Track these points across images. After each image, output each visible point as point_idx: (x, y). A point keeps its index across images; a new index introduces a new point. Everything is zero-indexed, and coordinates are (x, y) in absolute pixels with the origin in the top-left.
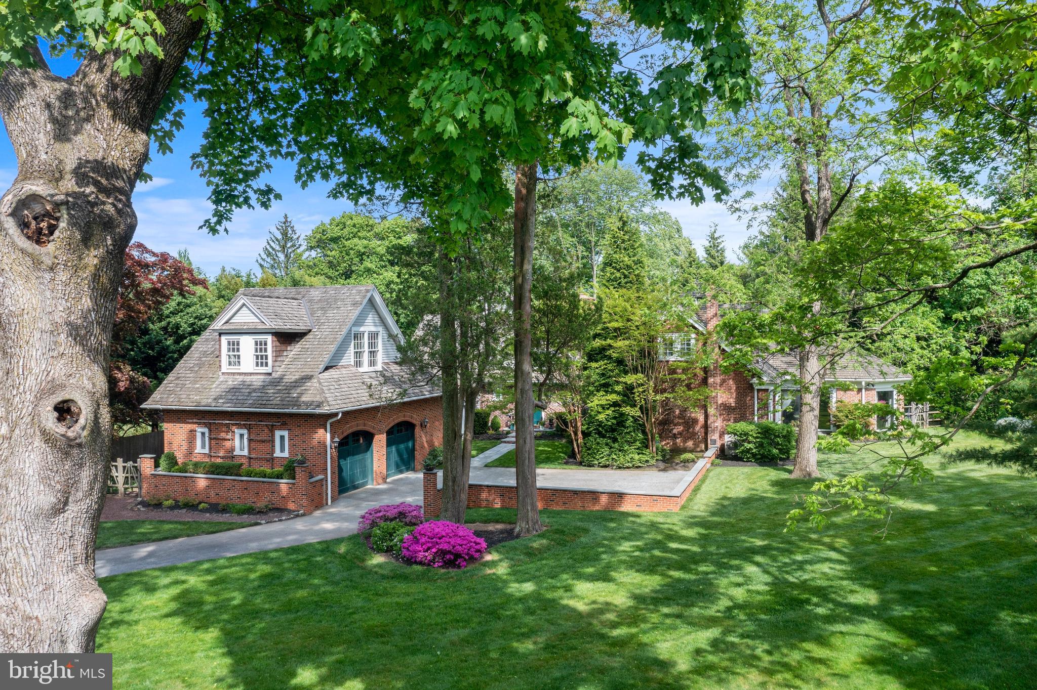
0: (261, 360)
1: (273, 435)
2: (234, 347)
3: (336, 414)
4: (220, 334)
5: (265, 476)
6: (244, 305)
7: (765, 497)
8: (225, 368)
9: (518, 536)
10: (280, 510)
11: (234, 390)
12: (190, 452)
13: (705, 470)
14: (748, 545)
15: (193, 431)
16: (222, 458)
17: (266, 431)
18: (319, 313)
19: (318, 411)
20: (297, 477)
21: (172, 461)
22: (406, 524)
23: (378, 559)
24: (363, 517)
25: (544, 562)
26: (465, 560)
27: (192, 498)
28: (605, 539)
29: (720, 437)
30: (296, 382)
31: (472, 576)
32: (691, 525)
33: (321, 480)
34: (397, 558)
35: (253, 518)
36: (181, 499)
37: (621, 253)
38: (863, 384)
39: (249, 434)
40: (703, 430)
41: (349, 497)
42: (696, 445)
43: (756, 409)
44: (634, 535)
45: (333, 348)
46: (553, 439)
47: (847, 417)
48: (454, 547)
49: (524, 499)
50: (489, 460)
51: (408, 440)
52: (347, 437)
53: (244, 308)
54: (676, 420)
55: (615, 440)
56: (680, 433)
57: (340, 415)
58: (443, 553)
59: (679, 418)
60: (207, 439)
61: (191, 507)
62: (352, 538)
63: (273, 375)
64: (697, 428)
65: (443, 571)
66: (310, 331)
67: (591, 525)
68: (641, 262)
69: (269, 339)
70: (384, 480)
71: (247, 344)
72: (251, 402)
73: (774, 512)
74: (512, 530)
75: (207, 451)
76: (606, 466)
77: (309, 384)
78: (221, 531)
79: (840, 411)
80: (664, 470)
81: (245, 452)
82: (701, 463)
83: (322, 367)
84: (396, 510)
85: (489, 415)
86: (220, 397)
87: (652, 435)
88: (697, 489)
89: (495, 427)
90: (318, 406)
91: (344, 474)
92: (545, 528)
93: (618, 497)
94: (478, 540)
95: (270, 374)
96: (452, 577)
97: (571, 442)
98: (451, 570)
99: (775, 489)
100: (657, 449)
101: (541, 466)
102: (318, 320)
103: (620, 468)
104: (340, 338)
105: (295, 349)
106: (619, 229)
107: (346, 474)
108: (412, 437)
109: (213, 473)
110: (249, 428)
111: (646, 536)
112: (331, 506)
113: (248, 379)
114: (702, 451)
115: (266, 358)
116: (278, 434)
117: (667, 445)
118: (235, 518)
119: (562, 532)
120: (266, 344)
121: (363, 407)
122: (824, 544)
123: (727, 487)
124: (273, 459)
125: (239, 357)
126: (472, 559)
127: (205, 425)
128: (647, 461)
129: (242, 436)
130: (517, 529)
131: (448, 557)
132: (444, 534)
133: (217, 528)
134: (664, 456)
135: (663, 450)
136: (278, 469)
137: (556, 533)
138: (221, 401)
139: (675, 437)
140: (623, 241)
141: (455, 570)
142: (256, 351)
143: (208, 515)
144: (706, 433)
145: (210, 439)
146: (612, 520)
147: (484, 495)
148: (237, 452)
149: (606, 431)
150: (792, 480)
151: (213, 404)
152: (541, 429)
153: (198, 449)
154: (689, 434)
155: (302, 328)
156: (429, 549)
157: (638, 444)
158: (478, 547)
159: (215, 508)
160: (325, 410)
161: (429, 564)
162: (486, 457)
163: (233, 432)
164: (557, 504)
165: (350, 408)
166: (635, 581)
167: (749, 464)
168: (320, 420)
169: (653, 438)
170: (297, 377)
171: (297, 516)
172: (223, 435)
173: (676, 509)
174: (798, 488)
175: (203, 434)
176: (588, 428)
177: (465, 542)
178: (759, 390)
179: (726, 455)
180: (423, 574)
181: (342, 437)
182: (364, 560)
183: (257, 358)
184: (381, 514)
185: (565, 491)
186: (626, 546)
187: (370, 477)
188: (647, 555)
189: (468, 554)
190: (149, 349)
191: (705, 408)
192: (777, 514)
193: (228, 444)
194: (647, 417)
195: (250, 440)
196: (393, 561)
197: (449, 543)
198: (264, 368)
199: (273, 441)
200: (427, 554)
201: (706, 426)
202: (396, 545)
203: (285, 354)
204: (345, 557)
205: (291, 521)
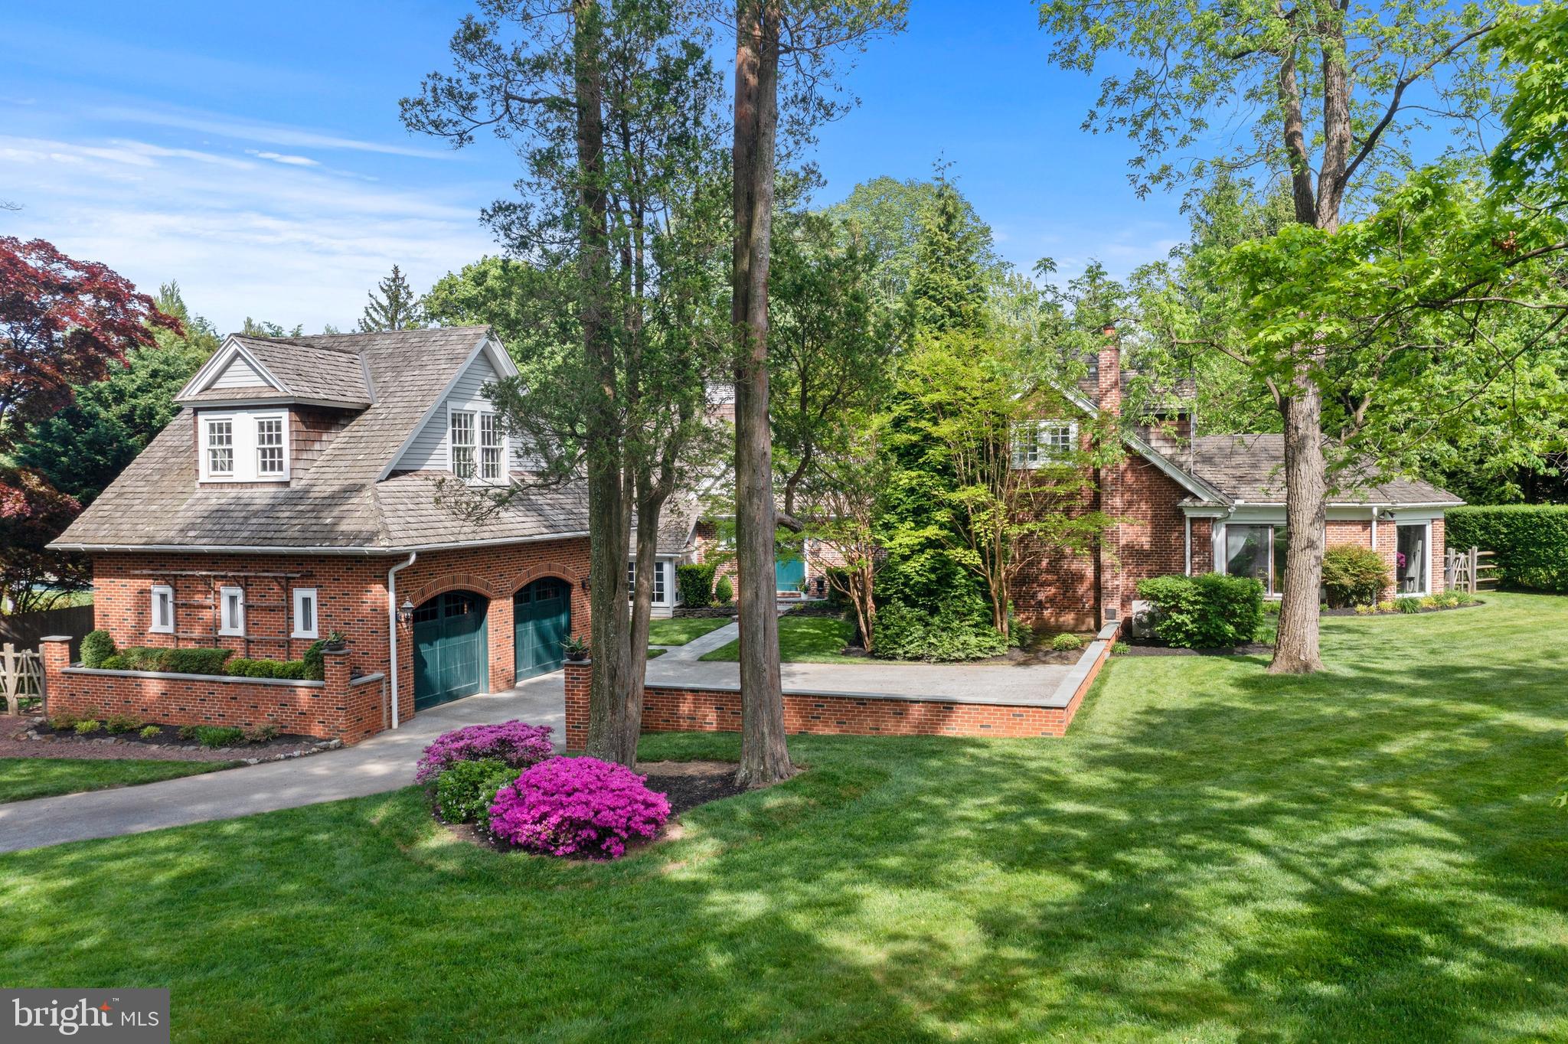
0: (270, 458)
1: (289, 598)
2: (223, 434)
3: (405, 556)
4: (196, 411)
5: (270, 675)
6: (237, 355)
7: (1233, 709)
8: (205, 473)
9: (742, 788)
10: (294, 739)
11: (219, 514)
12: (140, 630)
13: (1102, 662)
14: (1224, 805)
15: (144, 593)
16: (198, 641)
17: (277, 588)
18: (388, 376)
19: (368, 549)
20: (328, 674)
21: (106, 648)
22: (510, 764)
23: (444, 837)
24: (428, 750)
25: (794, 843)
26: (621, 840)
27: (135, 718)
28: (921, 791)
29: (1123, 605)
30: (332, 497)
31: (632, 877)
32: (1094, 764)
33: (379, 681)
34: (484, 836)
35: (237, 754)
36: (113, 718)
37: (943, 271)
38: (1375, 511)
39: (246, 596)
40: (1091, 594)
41: (436, 714)
42: (1079, 620)
43: (1188, 554)
44: (978, 783)
45: (407, 436)
46: (824, 613)
47: (1346, 570)
48: (597, 813)
49: (755, 712)
50: (709, 650)
51: (559, 613)
52: (433, 601)
53: (239, 361)
54: (1044, 577)
55: (934, 611)
56: (1051, 600)
57: (413, 558)
58: (575, 825)
59: (1048, 571)
60: (170, 607)
61: (127, 733)
62: (407, 793)
63: (294, 485)
64: (1082, 589)
65: (572, 865)
66: (368, 407)
67: (892, 765)
68: (981, 290)
69: (285, 416)
70: (511, 684)
71: (245, 427)
72: (246, 534)
73: (1256, 736)
74: (732, 775)
75: (170, 628)
76: (917, 658)
77: (355, 501)
78: (160, 779)
79: (1334, 561)
80: (1025, 663)
81: (240, 631)
82: (1096, 650)
83: (384, 470)
84: (494, 735)
85: (711, 573)
86: (192, 526)
87: (1001, 601)
88: (1093, 696)
89: (723, 594)
90: (369, 540)
91: (429, 671)
92: (799, 771)
93: (944, 707)
94: (652, 797)
95: (287, 484)
96: (589, 880)
97: (854, 617)
98: (589, 863)
99: (1243, 692)
100: (1010, 626)
101: (801, 658)
102: (384, 388)
103: (943, 660)
104: (422, 419)
105: (335, 440)
106: (941, 230)
107: (435, 669)
108: (566, 606)
109: (175, 670)
110: (245, 584)
111: (1006, 786)
112: (398, 732)
113: (247, 493)
114: (1089, 631)
115: (280, 455)
116: (299, 594)
117: (1025, 620)
118: (206, 754)
119: (834, 778)
120: (278, 428)
121: (462, 544)
122: (1387, 802)
123: (1150, 692)
124: (290, 642)
125: (230, 451)
126: (636, 838)
127: (165, 579)
128: (992, 648)
129: (233, 599)
130: (742, 774)
131: (584, 834)
132: (578, 786)
133: (155, 774)
134: (1022, 639)
135: (1020, 630)
136: (299, 660)
137: (820, 780)
138: (192, 534)
139: (1040, 605)
140: (949, 251)
141: (601, 862)
142: (262, 441)
143: (155, 747)
144: (1097, 601)
145: (176, 606)
146: (933, 754)
147: (685, 708)
148: (225, 630)
149: (919, 595)
150: (1274, 677)
151: (177, 541)
152: (804, 597)
153: (155, 626)
154: (1067, 600)
155: (350, 399)
156: (544, 816)
157: (976, 617)
158: (651, 812)
159: (170, 735)
160: (381, 546)
161: (546, 848)
162: (703, 645)
163: (218, 592)
164: (826, 724)
165: (433, 544)
166: (994, 890)
167: (1180, 651)
168: (378, 566)
169: (1003, 606)
170: (336, 488)
171: (326, 749)
172: (199, 598)
173: (1059, 733)
174: (1287, 692)
175: (163, 597)
176: (885, 590)
177: (621, 802)
178: (1193, 520)
179: (1132, 636)
180: (529, 870)
181: (421, 600)
182: (412, 840)
183: (264, 455)
184: (462, 744)
185: (840, 698)
186: (968, 807)
187: (482, 679)
188: (1014, 828)
189: (628, 829)
190: (97, 453)
191: (1096, 551)
192: (1262, 740)
193: (207, 615)
194: (993, 569)
195: (248, 608)
196: (475, 841)
197: (587, 804)
198: (277, 473)
199: (289, 609)
200: (539, 828)
201: (1097, 587)
202: (482, 808)
203: (317, 446)
204: (376, 834)
205: (310, 758)
